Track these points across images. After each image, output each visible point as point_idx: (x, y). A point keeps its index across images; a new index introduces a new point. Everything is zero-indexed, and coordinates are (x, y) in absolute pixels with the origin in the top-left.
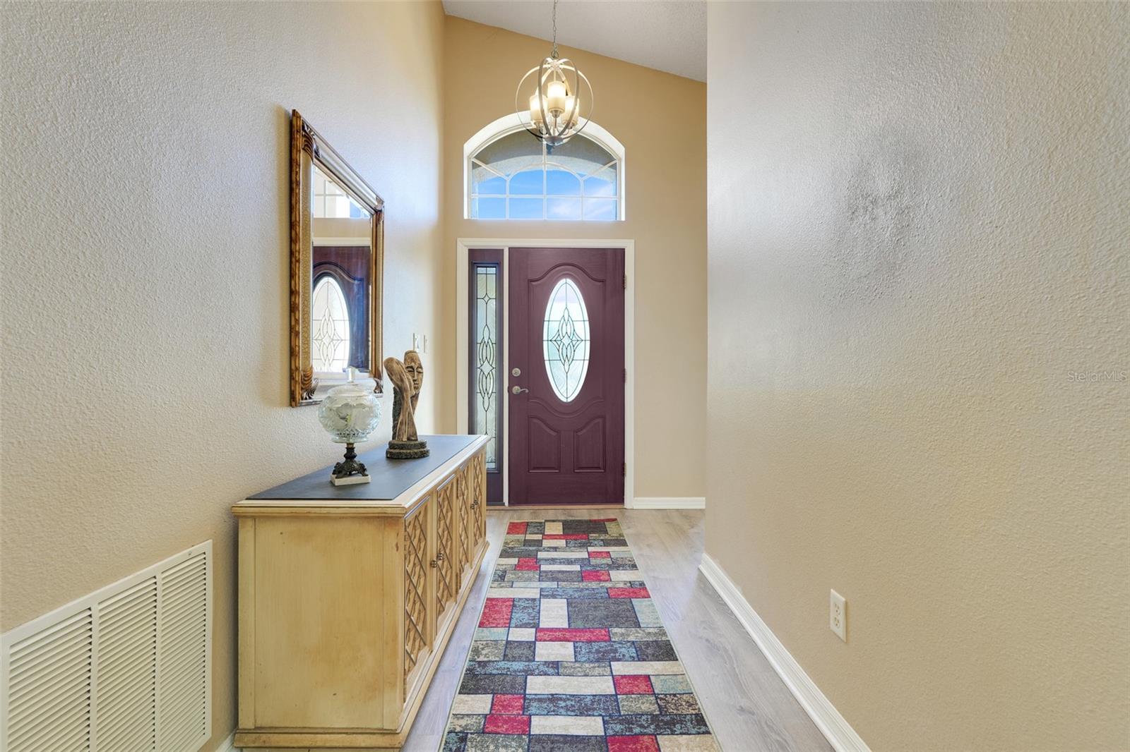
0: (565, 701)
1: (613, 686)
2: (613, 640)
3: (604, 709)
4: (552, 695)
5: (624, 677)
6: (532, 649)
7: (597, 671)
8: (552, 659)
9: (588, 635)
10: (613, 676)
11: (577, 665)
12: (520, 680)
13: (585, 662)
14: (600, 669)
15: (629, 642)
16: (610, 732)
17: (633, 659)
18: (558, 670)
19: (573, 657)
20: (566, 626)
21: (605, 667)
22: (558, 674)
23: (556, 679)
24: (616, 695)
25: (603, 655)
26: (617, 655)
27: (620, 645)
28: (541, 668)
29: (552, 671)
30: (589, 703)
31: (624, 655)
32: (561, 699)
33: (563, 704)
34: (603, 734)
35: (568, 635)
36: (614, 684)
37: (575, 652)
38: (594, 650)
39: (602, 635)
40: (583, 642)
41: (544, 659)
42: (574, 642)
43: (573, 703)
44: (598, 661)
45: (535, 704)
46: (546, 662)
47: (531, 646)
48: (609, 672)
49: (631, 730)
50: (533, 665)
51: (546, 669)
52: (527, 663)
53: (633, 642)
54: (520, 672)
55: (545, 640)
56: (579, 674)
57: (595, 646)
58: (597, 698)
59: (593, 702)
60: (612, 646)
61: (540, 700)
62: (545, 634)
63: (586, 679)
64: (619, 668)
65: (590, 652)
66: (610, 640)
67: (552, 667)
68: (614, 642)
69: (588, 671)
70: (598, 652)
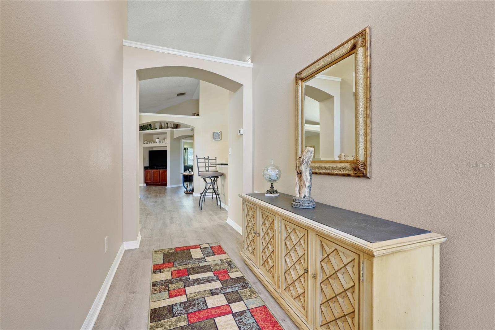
0: (204, 282)
1: (186, 290)
2: (186, 315)
3: (189, 282)
4: (210, 282)
5: (181, 295)
6: (228, 300)
7: (194, 295)
8: (216, 296)
9: (201, 315)
10: (186, 294)
11: (203, 296)
12: (225, 285)
13: (200, 298)
14: (192, 296)
15: (176, 316)
16: (187, 277)
17: (175, 305)
18: (211, 292)
19: (206, 299)
20: (217, 319)
21: (190, 298)
22: (210, 290)
23: (211, 288)
24: (185, 288)
25: (191, 304)
26: (184, 305)
27: (181, 312)
28: (219, 291)
29: (213, 291)
30: (195, 283)
31: (180, 306)
32: (206, 282)
33: (205, 280)
34: (189, 276)
35: (213, 312)
36: (185, 291)
37: (206, 303)
38: (196, 306)
39: (192, 317)
40: (203, 309)
41: (219, 295)
42: (208, 308)
43: (201, 282)
44: (194, 300)
45: (215, 279)
46: (218, 294)
47: (230, 302)
48: (188, 296)
49: (180, 278)
50: (223, 292)
51: (216, 291)
52: (226, 292)
53: (174, 316)
54: (227, 288)
55: (224, 305)
56: (201, 292)
57: (196, 309)
58: (192, 285)
59: (194, 283)
60: (186, 311)
61: (213, 280)
62: (226, 310)
63: (198, 291)
64: (183, 299)
65: (198, 304)
66: (188, 314)
67: (214, 293)
68: (185, 314)
69: (198, 294)
70: (194, 305)
